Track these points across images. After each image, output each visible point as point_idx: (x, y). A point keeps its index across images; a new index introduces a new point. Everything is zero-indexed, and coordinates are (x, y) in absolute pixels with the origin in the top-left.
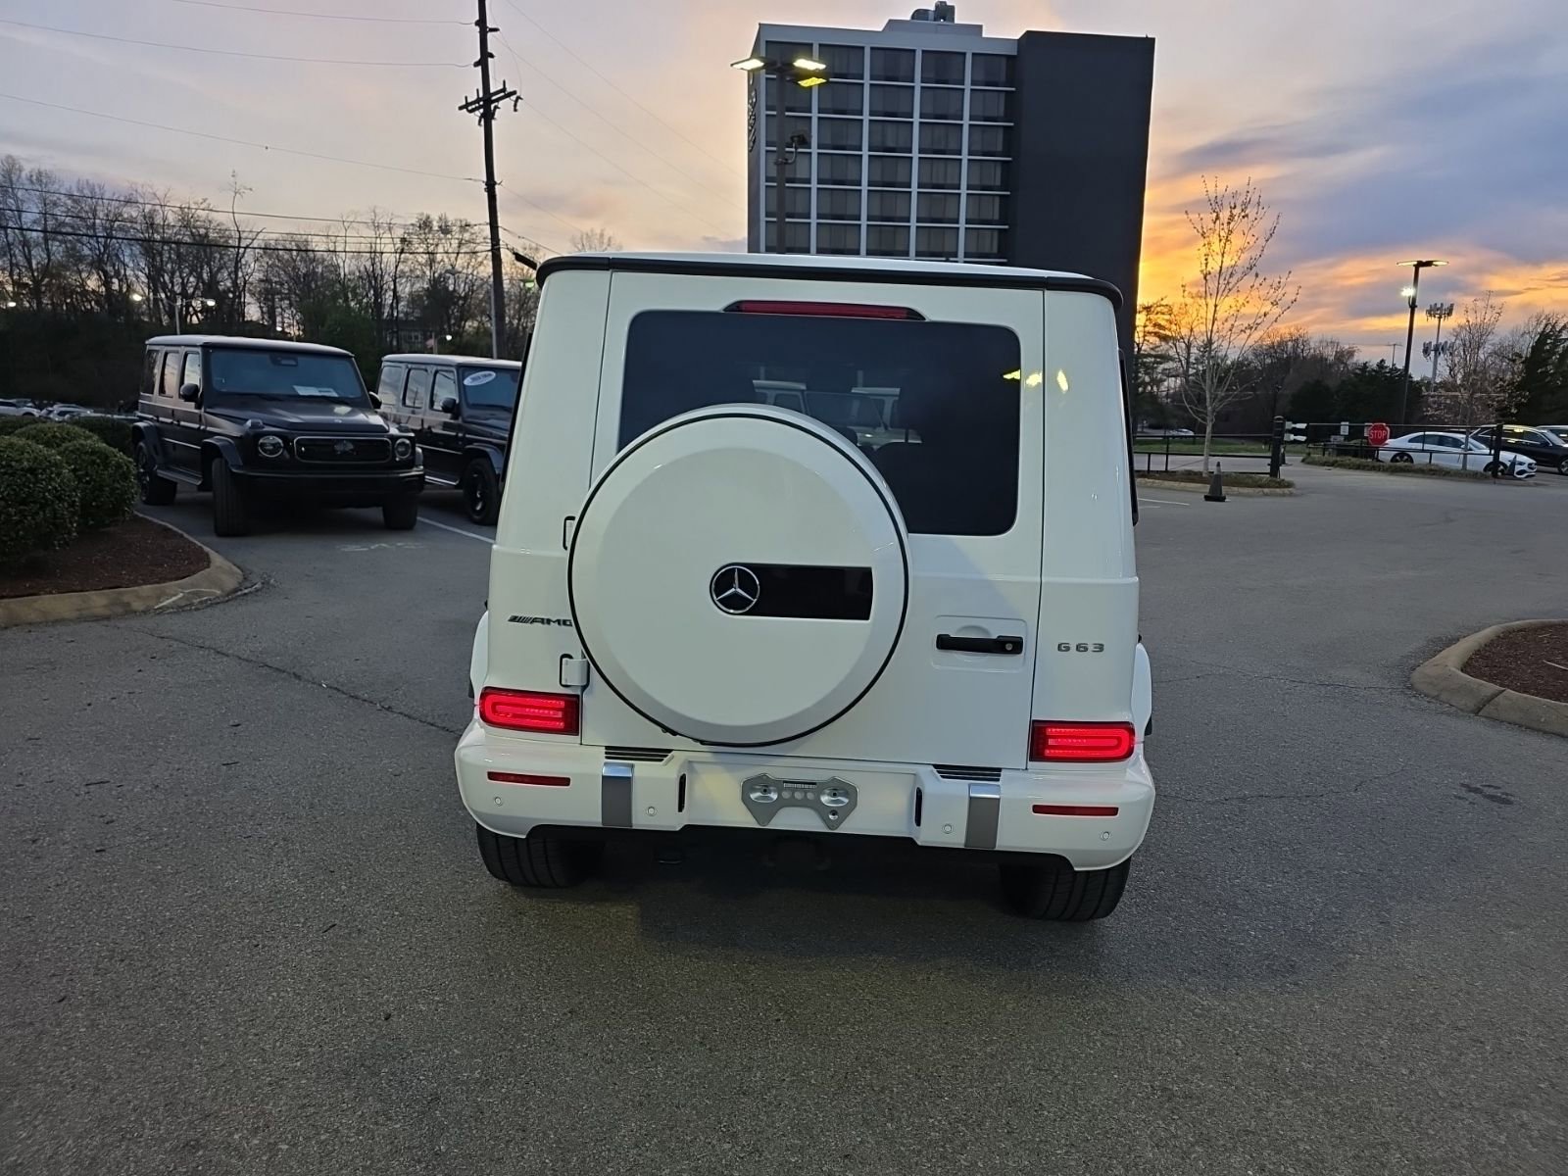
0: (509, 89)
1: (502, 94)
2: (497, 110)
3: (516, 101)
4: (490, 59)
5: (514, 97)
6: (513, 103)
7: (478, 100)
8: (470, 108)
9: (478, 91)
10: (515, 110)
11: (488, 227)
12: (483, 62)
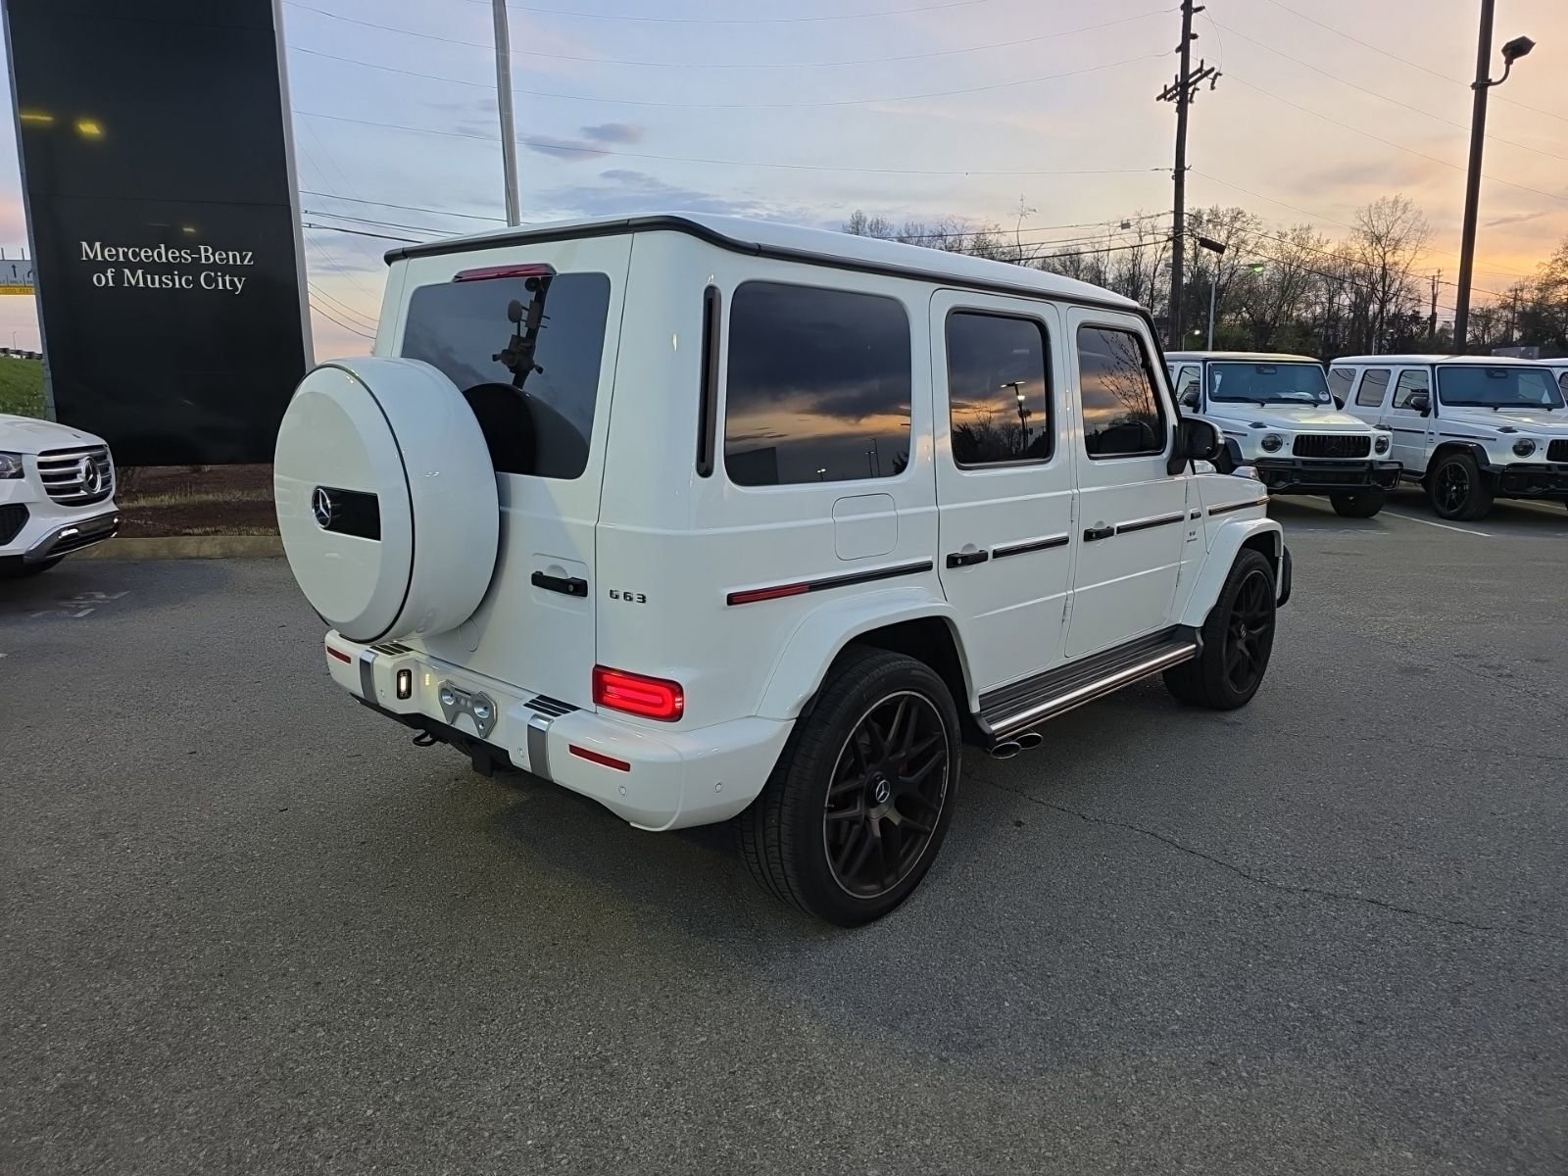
0: (1206, 68)
1: (1199, 74)
2: (1196, 92)
3: (1214, 80)
4: (1192, 41)
5: (1212, 75)
6: (1211, 81)
7: (1175, 88)
8: (1168, 96)
9: (1176, 77)
10: (1213, 88)
11: (1173, 215)
12: (1184, 49)
